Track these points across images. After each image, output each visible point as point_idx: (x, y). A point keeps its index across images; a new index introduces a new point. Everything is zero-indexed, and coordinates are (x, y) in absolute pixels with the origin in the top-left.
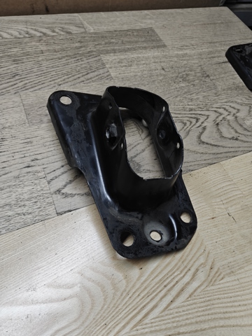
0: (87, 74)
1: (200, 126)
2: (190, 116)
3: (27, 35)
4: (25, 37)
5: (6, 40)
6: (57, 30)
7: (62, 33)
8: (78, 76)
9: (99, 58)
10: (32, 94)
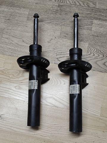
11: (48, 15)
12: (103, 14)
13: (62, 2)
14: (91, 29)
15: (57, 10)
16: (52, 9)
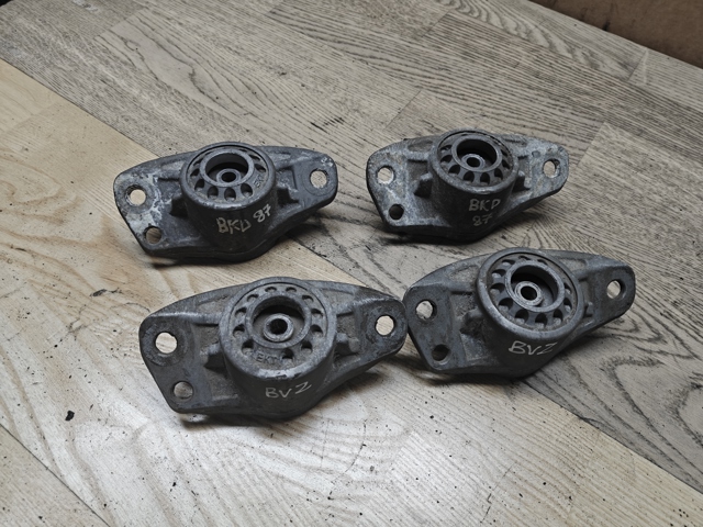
0: (542, 130)
1: (650, 352)
2: (651, 320)
3: (523, 36)
4: (518, 36)
5: (488, 26)
6: (578, 53)
7: (582, 60)
8: (525, 123)
9: (596, 124)
10: (434, 101)
11: (375, 29)
12: (662, 118)
13: (467, 10)
14: (579, 155)
15: (430, 30)
16: (406, 17)
